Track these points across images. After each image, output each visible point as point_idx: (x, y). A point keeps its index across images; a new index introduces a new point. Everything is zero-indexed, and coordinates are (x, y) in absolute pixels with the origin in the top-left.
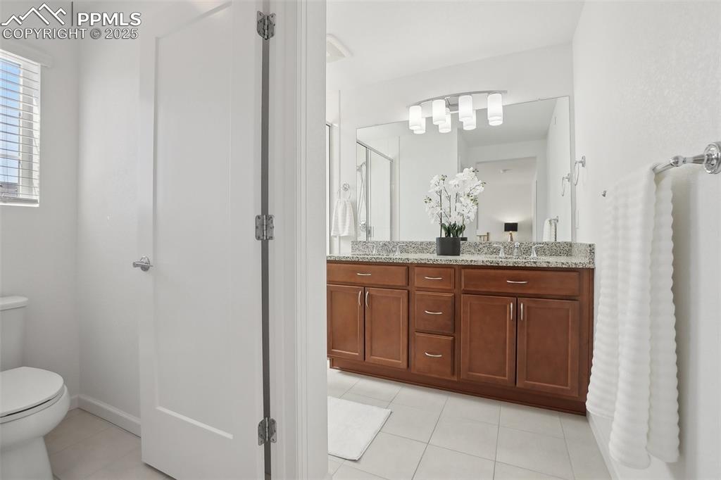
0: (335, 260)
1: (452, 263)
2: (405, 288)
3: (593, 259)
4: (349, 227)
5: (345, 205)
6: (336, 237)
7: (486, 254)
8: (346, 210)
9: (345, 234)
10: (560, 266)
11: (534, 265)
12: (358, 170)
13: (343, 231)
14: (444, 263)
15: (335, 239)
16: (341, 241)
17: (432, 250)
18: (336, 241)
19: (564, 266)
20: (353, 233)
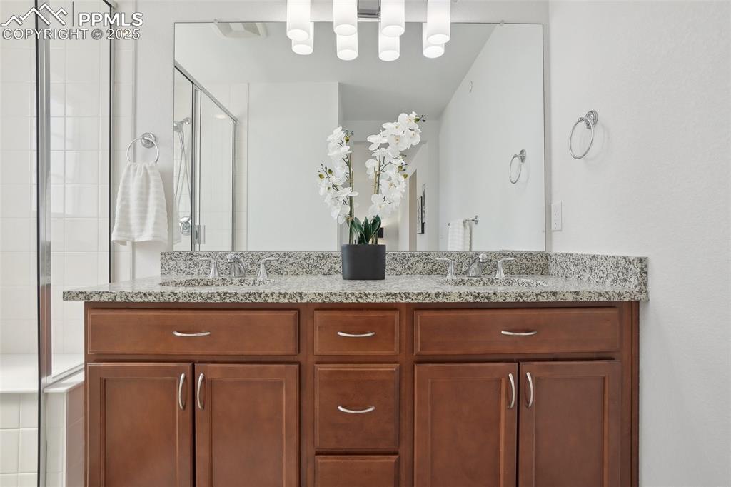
0: (114, 302)
1: (398, 300)
2: (292, 359)
3: (645, 285)
4: (156, 223)
5: (147, 175)
6: (124, 243)
7: (421, 273)
8: (148, 188)
9: (147, 236)
10: (594, 298)
11: (552, 299)
12: (176, 129)
13: (142, 230)
14: (380, 300)
15: (122, 248)
16: (138, 254)
17: (326, 269)
18: (124, 253)
19: (601, 299)
20: (164, 234)
